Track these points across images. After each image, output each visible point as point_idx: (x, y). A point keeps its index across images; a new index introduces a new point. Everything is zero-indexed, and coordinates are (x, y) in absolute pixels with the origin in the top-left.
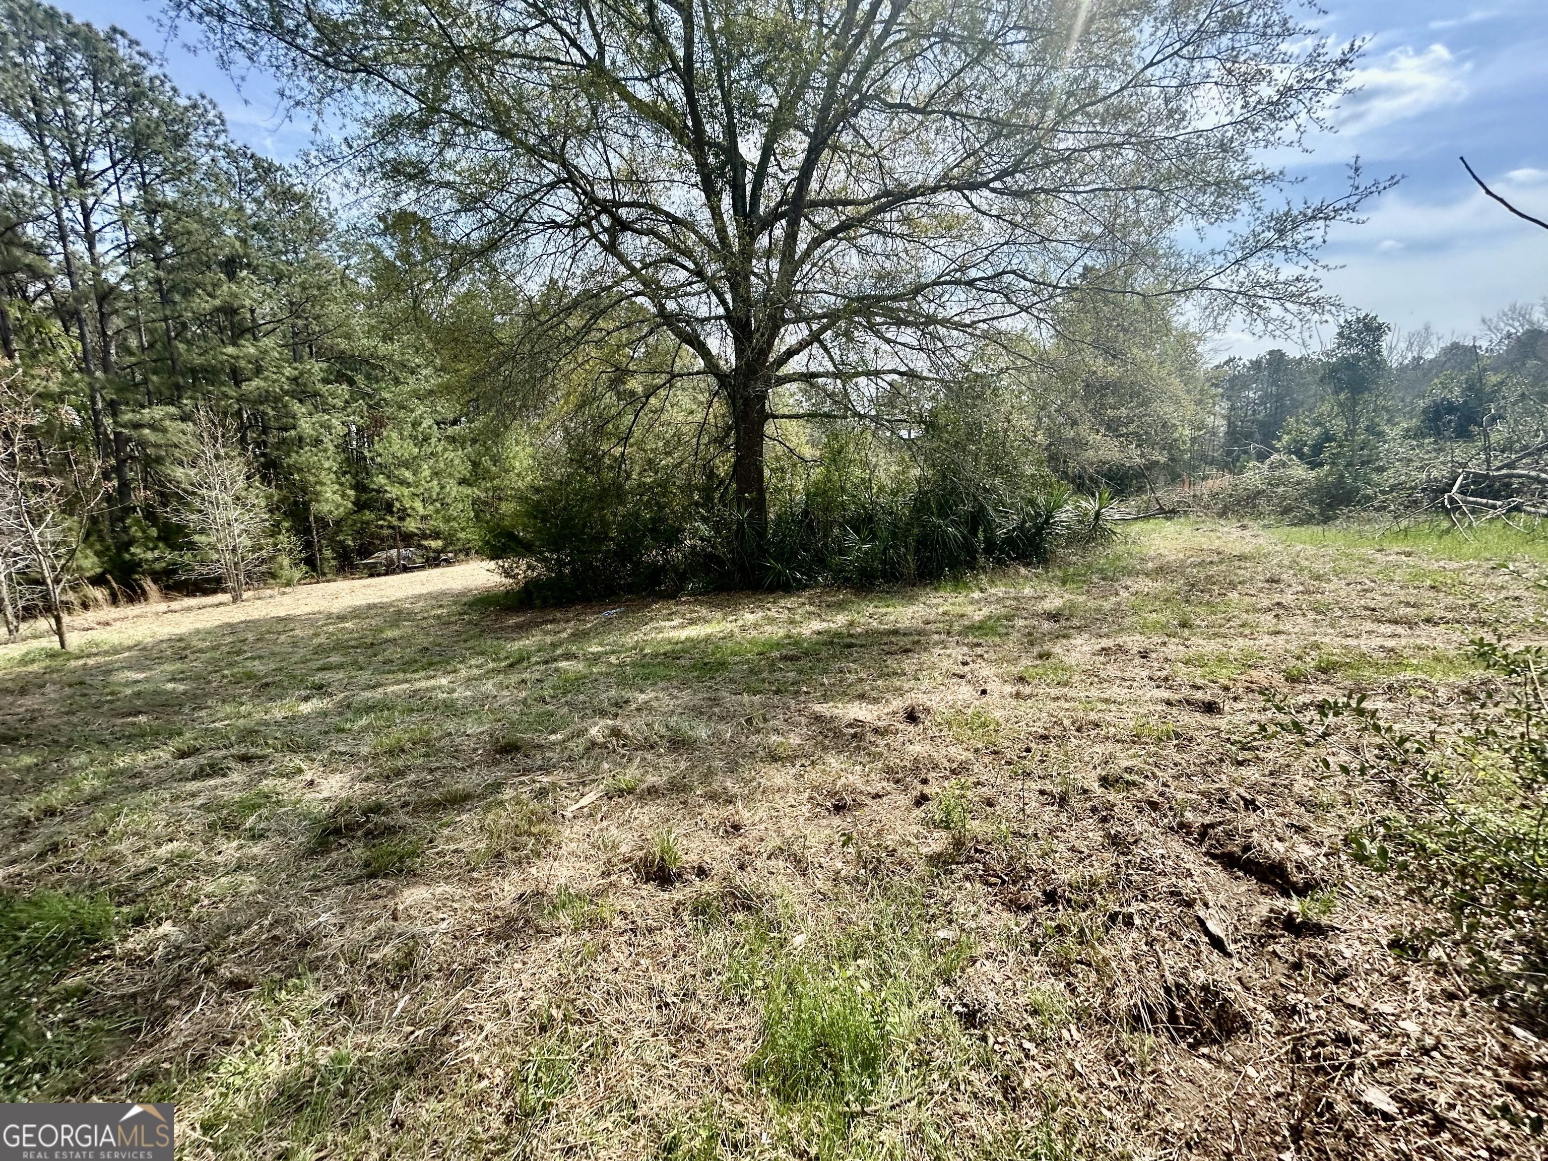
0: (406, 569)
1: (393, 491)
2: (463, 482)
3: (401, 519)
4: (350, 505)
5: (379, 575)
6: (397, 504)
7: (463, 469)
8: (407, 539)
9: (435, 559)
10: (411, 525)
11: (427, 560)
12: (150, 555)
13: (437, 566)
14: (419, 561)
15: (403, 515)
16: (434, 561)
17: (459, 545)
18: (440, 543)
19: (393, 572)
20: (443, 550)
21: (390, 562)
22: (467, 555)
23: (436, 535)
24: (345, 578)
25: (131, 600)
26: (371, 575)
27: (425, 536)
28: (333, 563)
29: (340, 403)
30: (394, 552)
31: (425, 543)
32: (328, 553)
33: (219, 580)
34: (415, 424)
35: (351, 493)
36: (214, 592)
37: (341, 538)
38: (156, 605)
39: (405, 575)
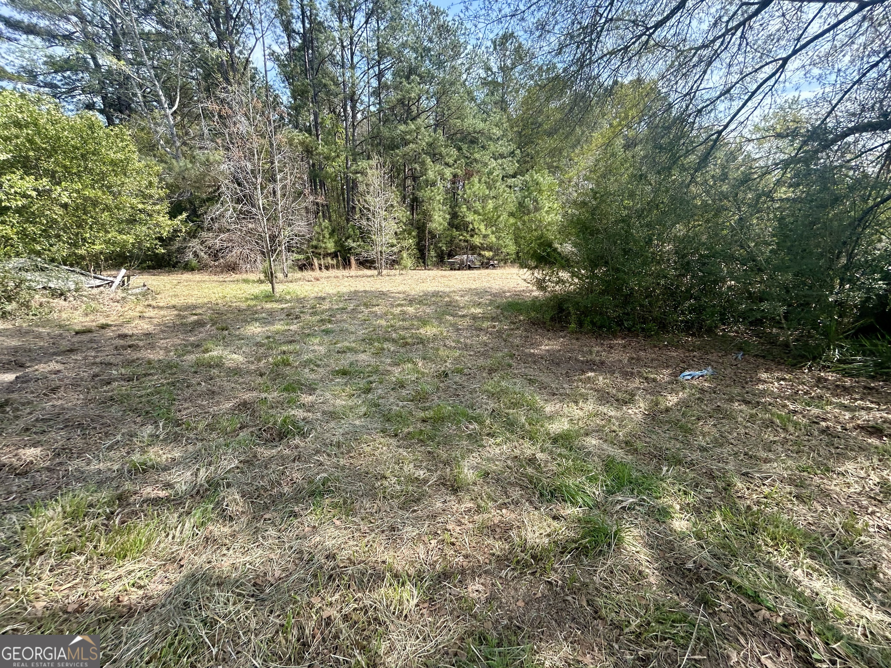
0: (470, 268)
1: (470, 217)
2: (512, 214)
3: (472, 236)
4: (446, 225)
5: (455, 270)
6: (471, 226)
7: (512, 207)
8: (473, 249)
9: (487, 263)
10: (477, 240)
11: (482, 264)
12: (354, 245)
13: (487, 268)
14: (478, 264)
15: (473, 232)
16: (486, 265)
17: (502, 256)
18: (491, 254)
19: (463, 269)
20: (492, 259)
21: (462, 262)
22: (505, 263)
23: (490, 248)
24: (438, 269)
25: (344, 268)
26: (451, 269)
27: (484, 249)
28: (434, 259)
29: (451, 161)
30: (465, 257)
31: (483, 253)
32: (433, 253)
33: (373, 262)
34: (490, 173)
35: (448, 216)
36: (370, 268)
37: (440, 245)
38: (354, 271)
39: (468, 272)
